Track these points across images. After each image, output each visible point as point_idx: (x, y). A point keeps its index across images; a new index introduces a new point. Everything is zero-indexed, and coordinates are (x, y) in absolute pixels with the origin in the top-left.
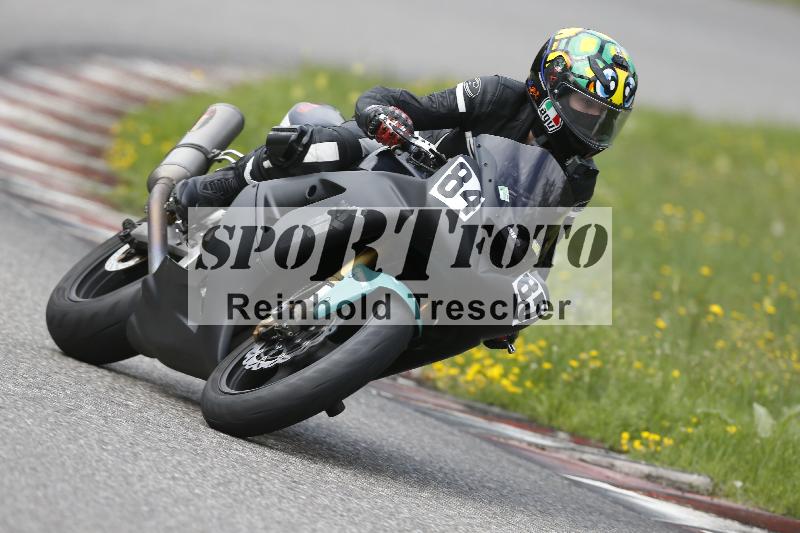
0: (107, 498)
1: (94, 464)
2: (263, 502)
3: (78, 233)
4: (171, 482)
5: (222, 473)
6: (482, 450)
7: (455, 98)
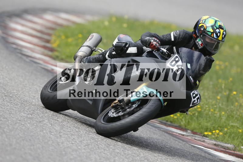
0: (52, 149)
1: (48, 138)
2: (99, 151)
3: (43, 66)
4: (71, 145)
5: (87, 142)
6: (165, 136)
7: (171, 36)
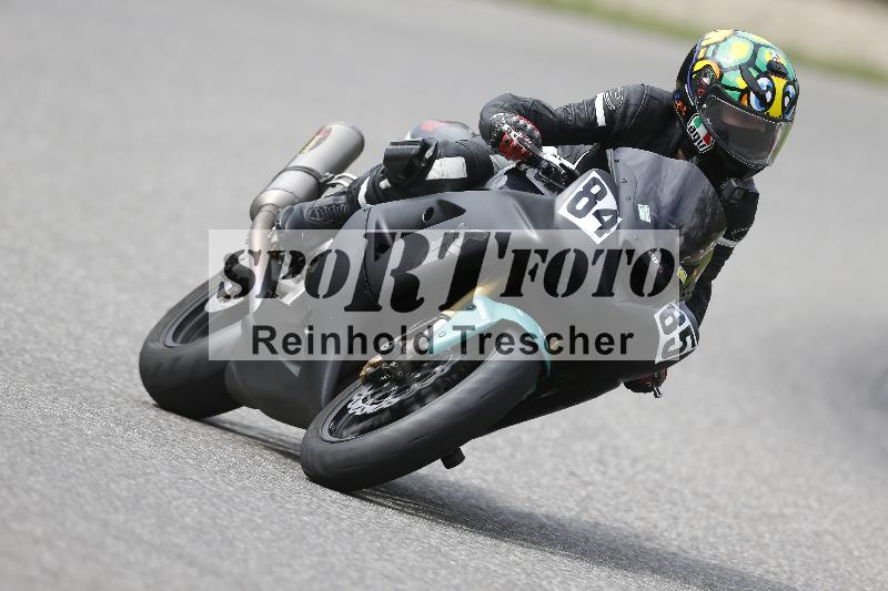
7: (594, 110)
